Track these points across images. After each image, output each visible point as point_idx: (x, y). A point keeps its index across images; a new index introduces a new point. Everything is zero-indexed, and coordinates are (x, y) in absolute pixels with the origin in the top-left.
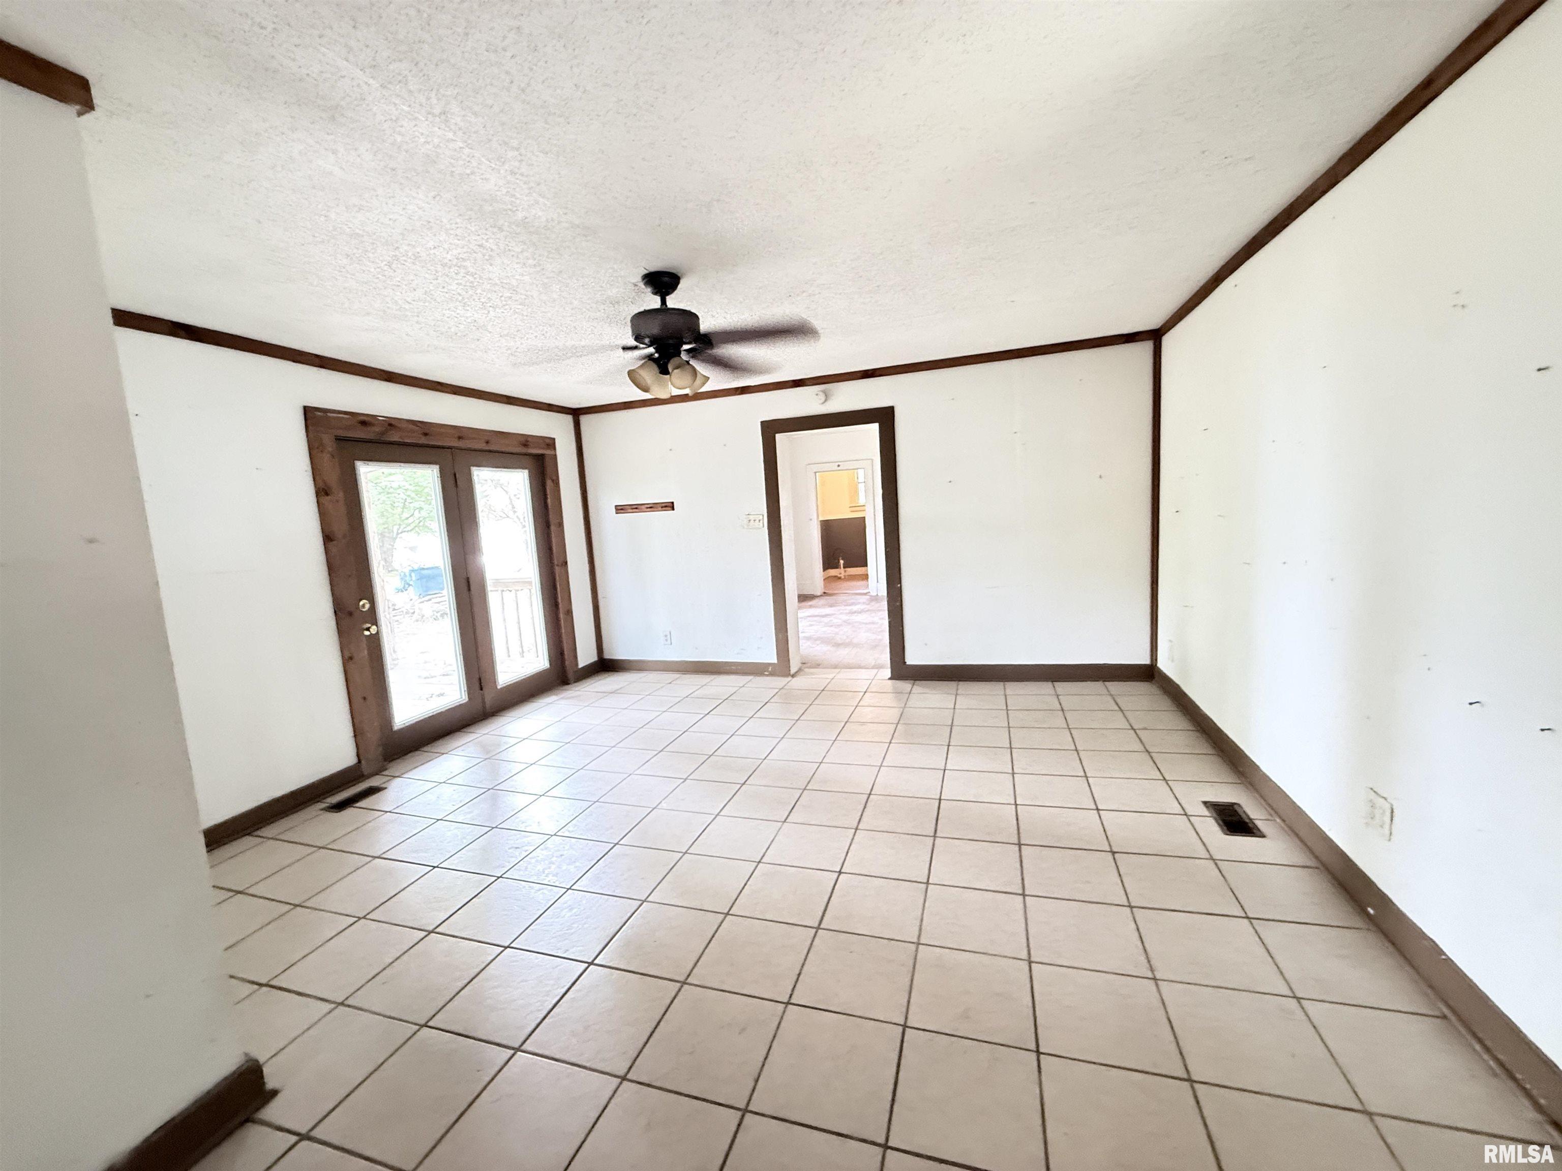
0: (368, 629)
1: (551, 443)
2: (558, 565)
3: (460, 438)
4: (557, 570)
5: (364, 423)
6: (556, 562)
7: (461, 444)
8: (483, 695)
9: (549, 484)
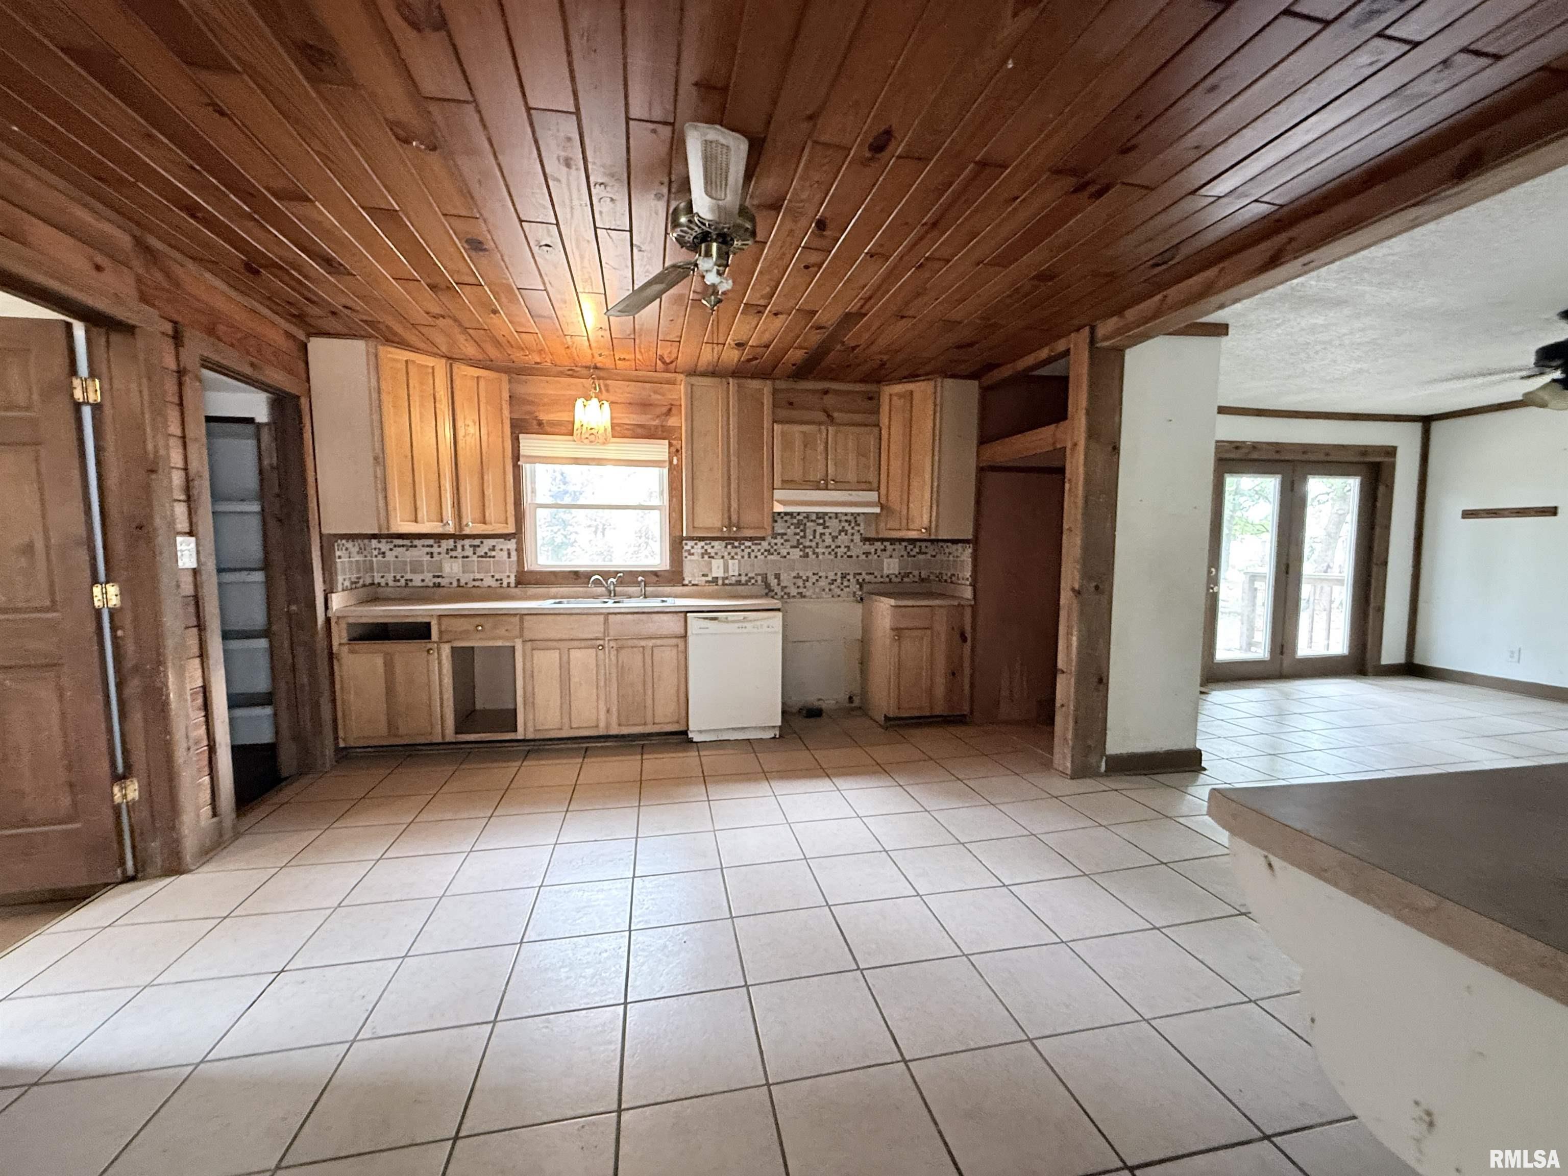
0: (1212, 588)
1: (1391, 452)
2: (1377, 564)
3: (1304, 453)
4: (1375, 569)
5: (1237, 448)
6: (1375, 560)
7: (1304, 458)
8: (1282, 660)
9: (1382, 489)
